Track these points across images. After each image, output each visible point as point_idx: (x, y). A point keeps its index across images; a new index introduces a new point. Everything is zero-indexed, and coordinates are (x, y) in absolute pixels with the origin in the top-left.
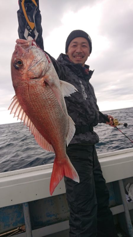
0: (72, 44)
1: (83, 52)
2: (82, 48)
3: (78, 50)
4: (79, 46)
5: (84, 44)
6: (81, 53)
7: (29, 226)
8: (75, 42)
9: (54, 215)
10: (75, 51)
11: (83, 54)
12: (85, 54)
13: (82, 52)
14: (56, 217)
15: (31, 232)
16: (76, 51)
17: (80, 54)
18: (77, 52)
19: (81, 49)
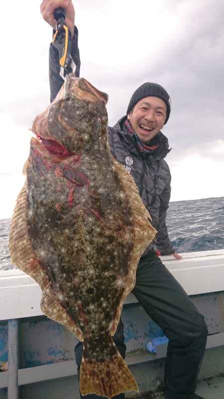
0: (141, 104)
1: (156, 121)
2: (156, 115)
3: (149, 117)
4: (151, 111)
5: (160, 110)
6: (152, 122)
7: (14, 361)
8: (146, 103)
9: (60, 352)
10: (143, 117)
11: (154, 124)
12: (157, 125)
13: (154, 120)
14: (64, 356)
15: (17, 371)
16: (146, 117)
17: (150, 124)
18: (146, 119)
19: (154, 115)
